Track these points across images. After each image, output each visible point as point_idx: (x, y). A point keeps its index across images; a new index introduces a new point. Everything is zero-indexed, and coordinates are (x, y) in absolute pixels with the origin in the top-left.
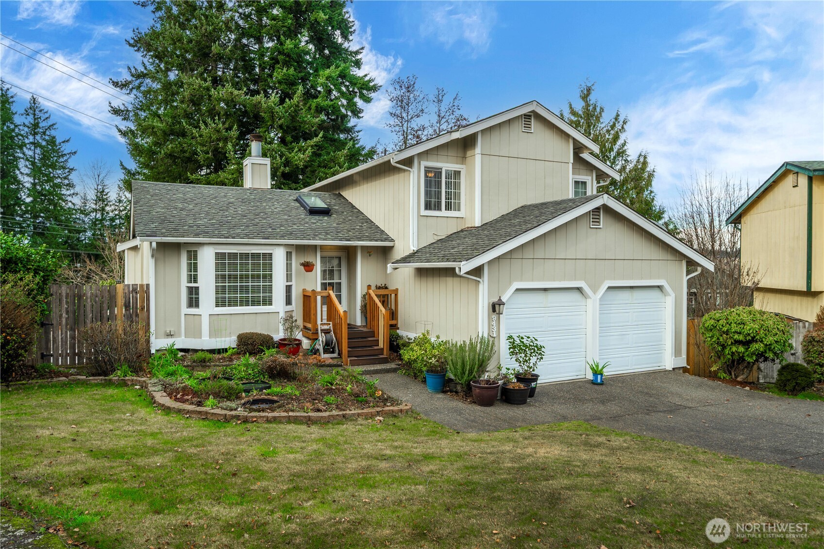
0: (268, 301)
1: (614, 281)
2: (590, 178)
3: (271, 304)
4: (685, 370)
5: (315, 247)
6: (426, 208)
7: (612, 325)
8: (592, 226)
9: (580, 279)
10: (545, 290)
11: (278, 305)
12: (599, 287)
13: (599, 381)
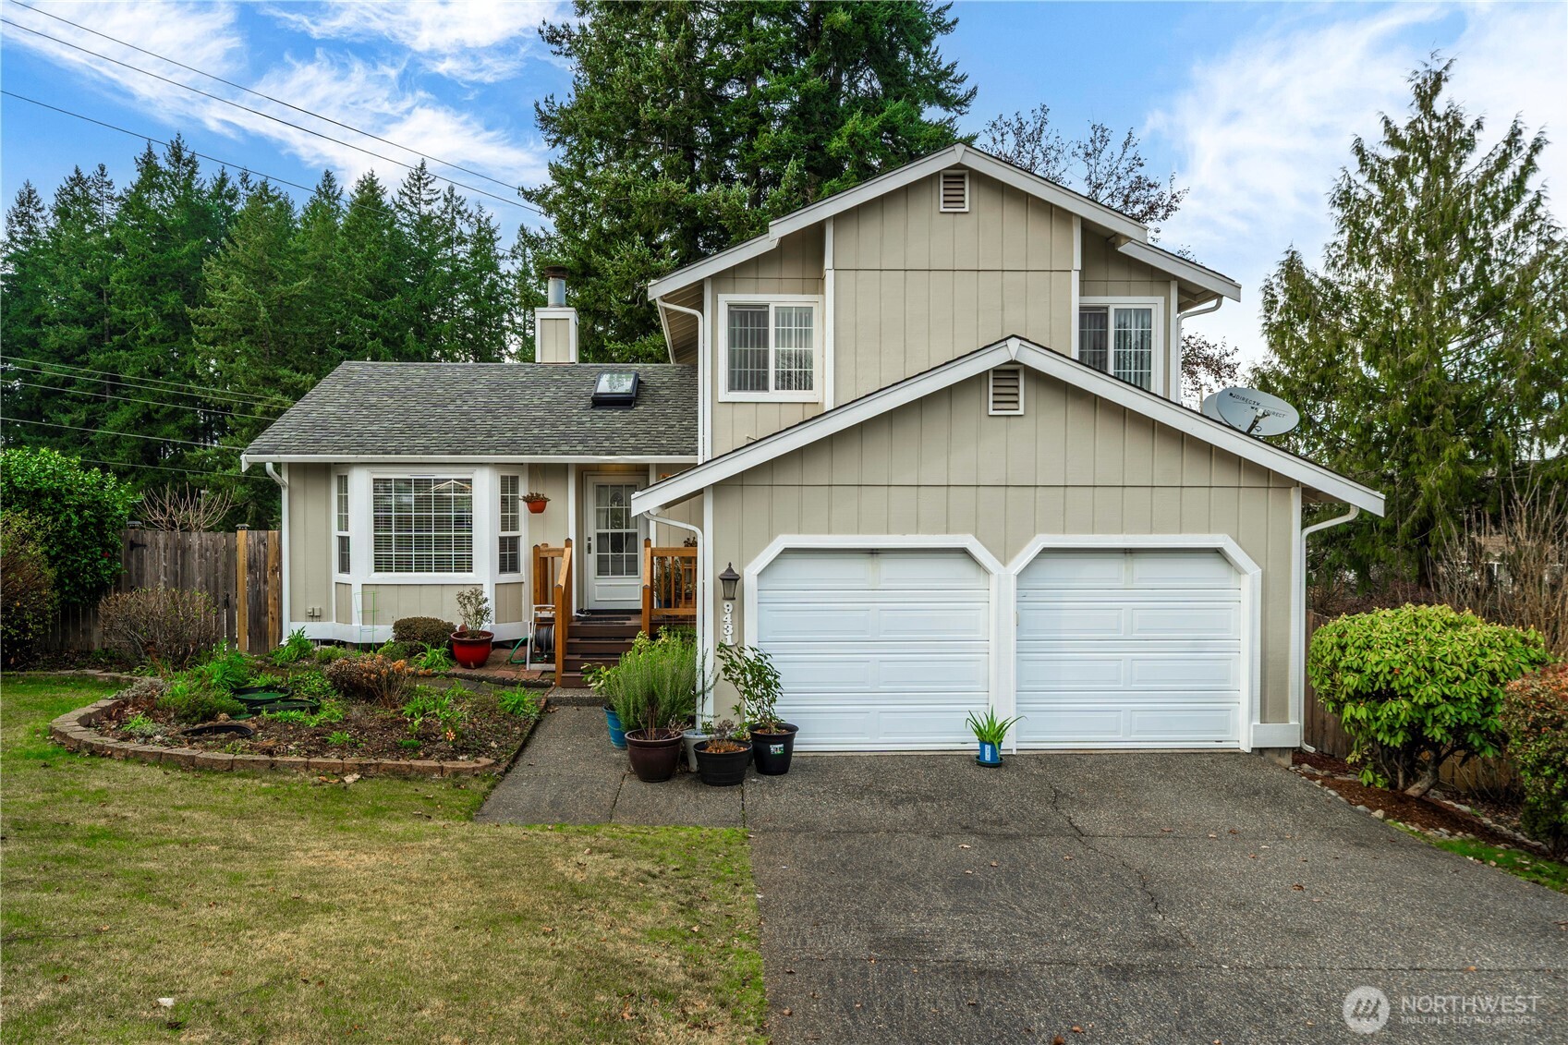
0: (465, 564)
1: (1061, 536)
2: (1161, 300)
3: (470, 570)
4: (1298, 755)
5: (564, 469)
6: (731, 388)
7: (1063, 635)
8: (991, 413)
9: (964, 531)
10: (873, 552)
11: (484, 572)
12: (1019, 546)
13: (988, 757)
